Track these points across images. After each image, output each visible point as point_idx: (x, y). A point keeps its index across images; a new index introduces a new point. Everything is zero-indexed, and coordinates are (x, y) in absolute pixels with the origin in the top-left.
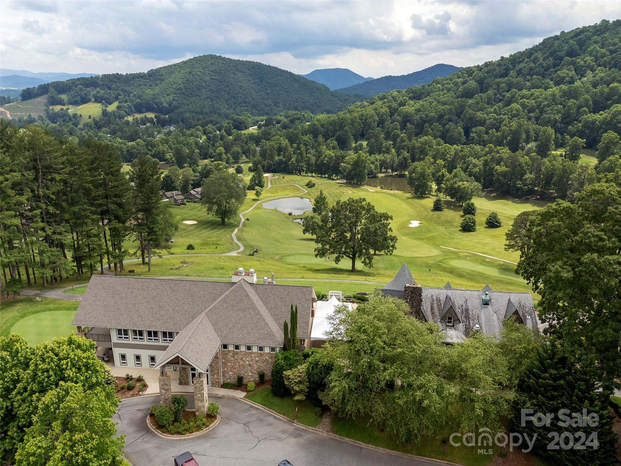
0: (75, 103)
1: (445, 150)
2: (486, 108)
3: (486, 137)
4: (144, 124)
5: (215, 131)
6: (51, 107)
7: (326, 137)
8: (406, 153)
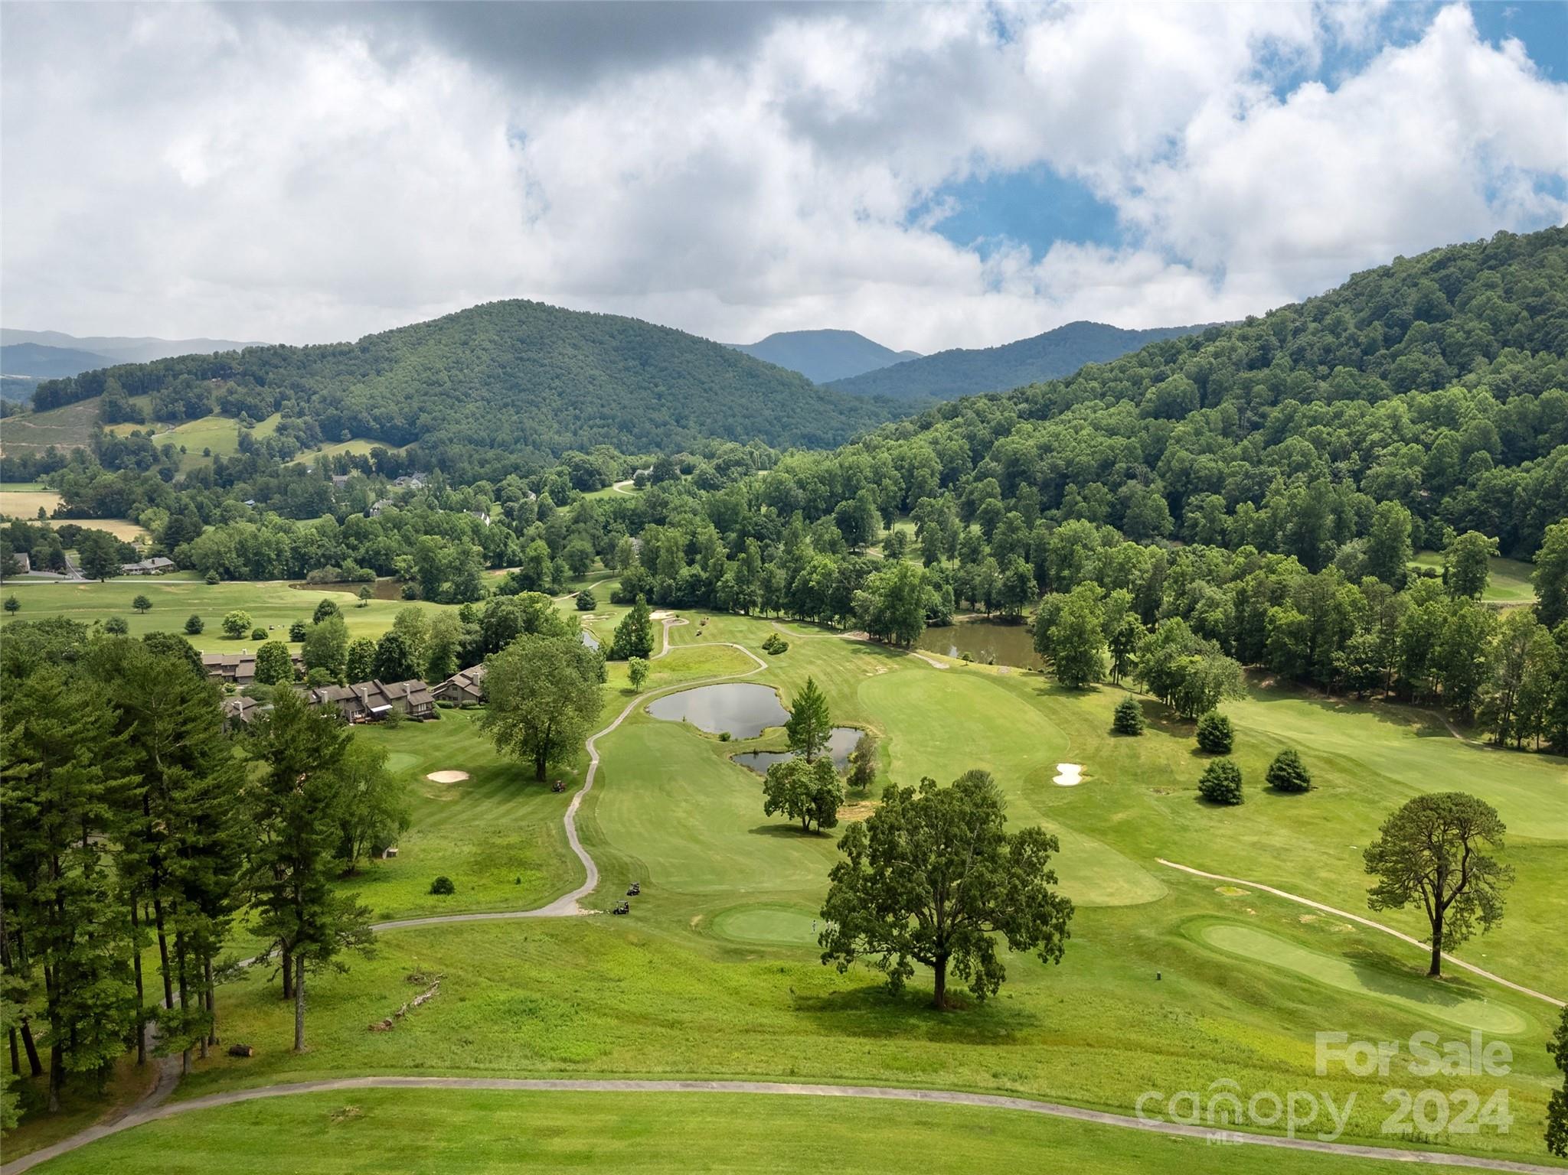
0: (171, 418)
1: (1129, 559)
2: (1221, 447)
3: (1228, 522)
4: (344, 471)
5: (525, 495)
6: (107, 429)
7: (811, 514)
8: (1021, 561)
